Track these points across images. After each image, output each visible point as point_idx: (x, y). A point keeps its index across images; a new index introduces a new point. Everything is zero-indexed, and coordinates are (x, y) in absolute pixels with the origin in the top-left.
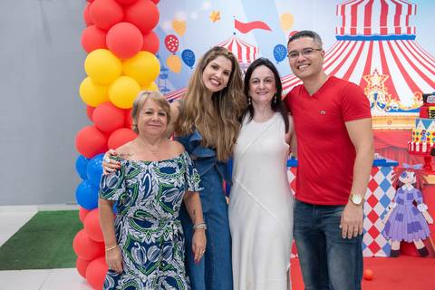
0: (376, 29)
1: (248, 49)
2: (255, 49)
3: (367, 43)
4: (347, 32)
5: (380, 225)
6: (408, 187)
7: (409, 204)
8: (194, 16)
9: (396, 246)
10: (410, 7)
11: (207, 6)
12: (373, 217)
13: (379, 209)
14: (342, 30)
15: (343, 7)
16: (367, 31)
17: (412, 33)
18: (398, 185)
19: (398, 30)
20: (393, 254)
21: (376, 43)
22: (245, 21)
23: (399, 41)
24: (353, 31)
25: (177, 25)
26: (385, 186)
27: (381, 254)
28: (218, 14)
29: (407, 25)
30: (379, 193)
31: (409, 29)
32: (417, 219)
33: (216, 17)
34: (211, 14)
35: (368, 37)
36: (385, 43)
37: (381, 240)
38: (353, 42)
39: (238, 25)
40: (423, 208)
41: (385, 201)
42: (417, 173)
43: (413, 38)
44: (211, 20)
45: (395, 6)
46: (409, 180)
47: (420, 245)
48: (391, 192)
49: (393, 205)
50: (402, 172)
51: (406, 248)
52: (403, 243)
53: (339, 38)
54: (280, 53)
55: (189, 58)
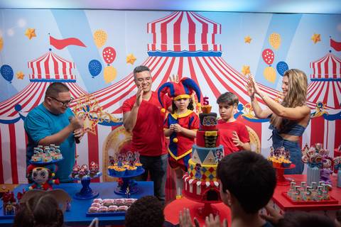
0: (185, 46)
1: (64, 64)
2: (71, 64)
3: (178, 59)
4: (158, 48)
8: (11, 33)
10: (215, 26)
11: (22, 23)
14: (154, 46)
15: (153, 25)
16: (177, 48)
17: (218, 49)
19: (205, 47)
21: (186, 59)
22: (59, 37)
23: (207, 58)
24: (164, 47)
28: (34, 31)
29: (213, 42)
31: (215, 47)
33: (32, 34)
34: (27, 32)
35: (177, 53)
36: (193, 59)
38: (164, 58)
39: (54, 42)
43: (219, 54)
44: (28, 37)
45: (202, 25)
53: (150, 54)
54: (95, 68)
55: (7, 73)
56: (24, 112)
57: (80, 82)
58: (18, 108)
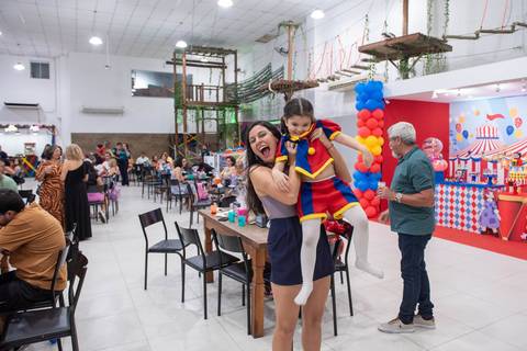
1: (493, 129)
2: (497, 129)
5: (477, 217)
6: (490, 200)
7: (490, 209)
8: (469, 113)
9: (484, 229)
11: (474, 109)
12: (474, 213)
13: (477, 209)
18: (486, 198)
20: (483, 233)
22: (491, 114)
25: (461, 119)
26: (480, 198)
27: (477, 232)
28: (479, 112)
30: (477, 201)
32: (493, 216)
33: (478, 114)
34: (476, 112)
37: (477, 225)
40: (496, 211)
41: (480, 205)
42: (495, 193)
44: (476, 115)
46: (491, 196)
47: (495, 231)
48: (483, 201)
49: (483, 208)
50: (486, 192)
51: (489, 231)
52: (488, 229)
54: (510, 131)
55: (466, 135)
56: (472, 155)
57: (501, 139)
58: (470, 153)
